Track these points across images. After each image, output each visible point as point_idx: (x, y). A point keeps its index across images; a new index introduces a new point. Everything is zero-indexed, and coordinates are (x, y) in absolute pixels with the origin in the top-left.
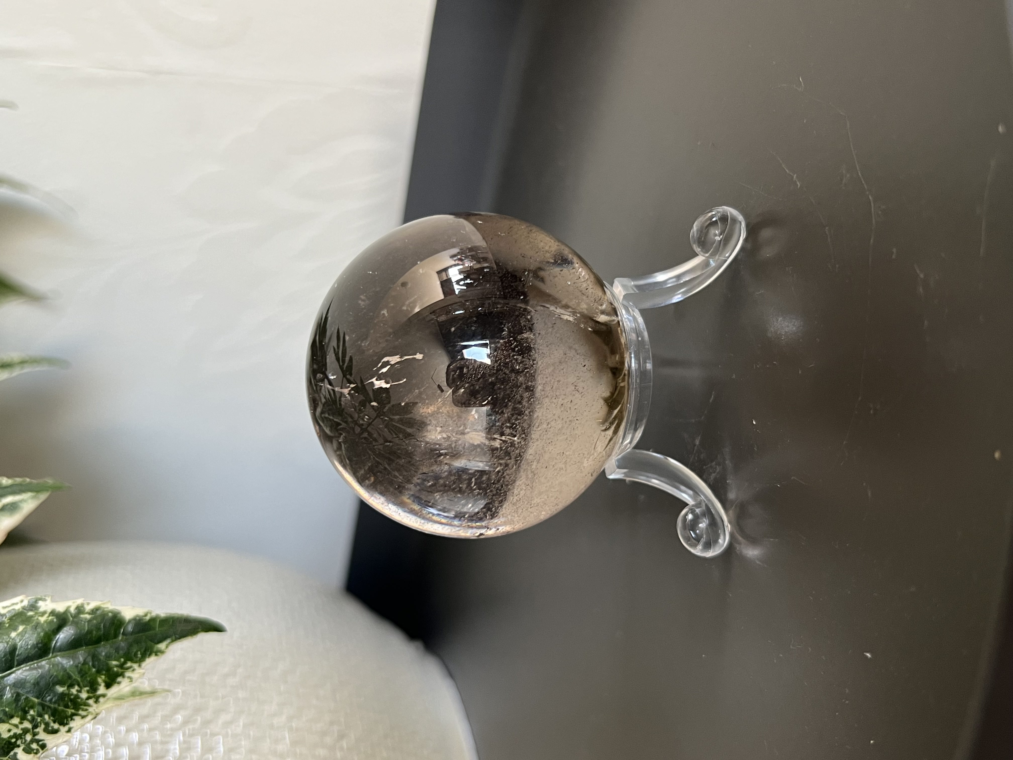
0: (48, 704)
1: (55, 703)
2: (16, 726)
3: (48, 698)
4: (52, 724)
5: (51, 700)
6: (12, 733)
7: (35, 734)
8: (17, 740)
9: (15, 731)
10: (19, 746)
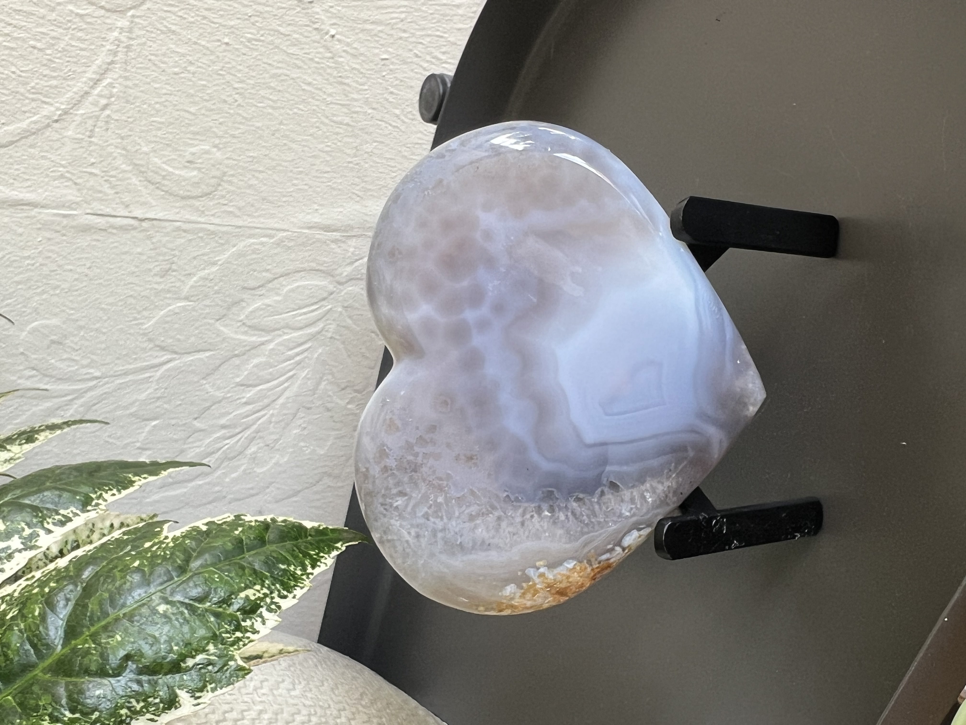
0: (276, 576)
1: (281, 576)
2: (258, 591)
3: (276, 573)
4: (282, 591)
5: (278, 574)
6: (256, 597)
7: (272, 598)
8: (261, 602)
9: (258, 595)
10: (262, 607)
